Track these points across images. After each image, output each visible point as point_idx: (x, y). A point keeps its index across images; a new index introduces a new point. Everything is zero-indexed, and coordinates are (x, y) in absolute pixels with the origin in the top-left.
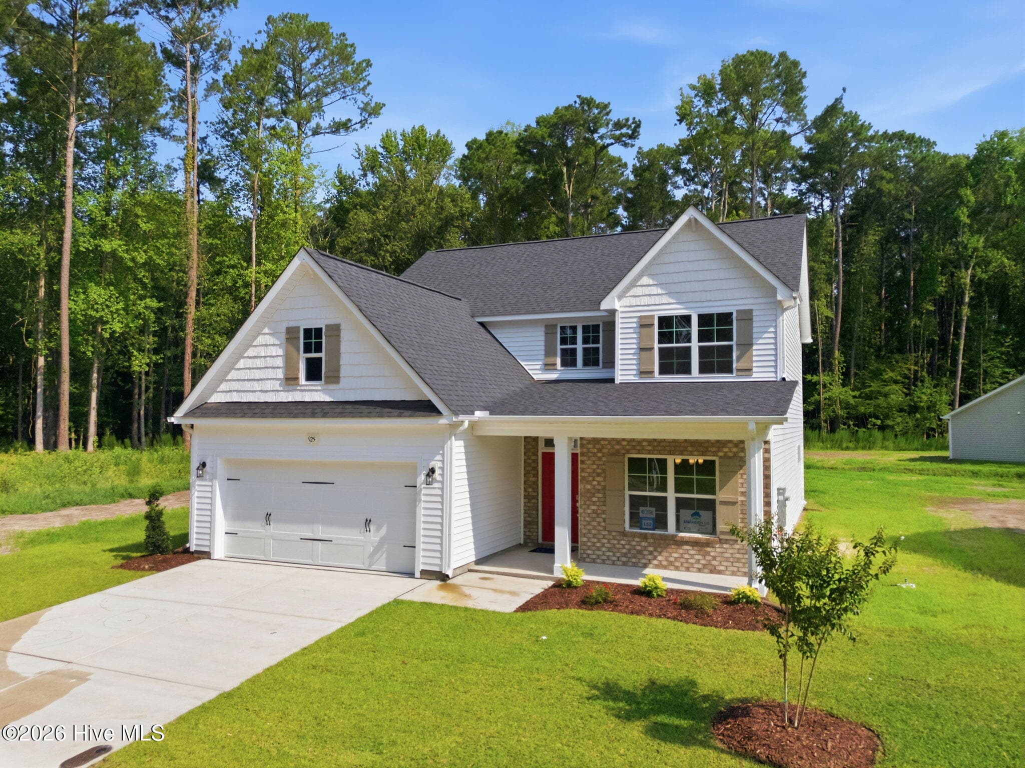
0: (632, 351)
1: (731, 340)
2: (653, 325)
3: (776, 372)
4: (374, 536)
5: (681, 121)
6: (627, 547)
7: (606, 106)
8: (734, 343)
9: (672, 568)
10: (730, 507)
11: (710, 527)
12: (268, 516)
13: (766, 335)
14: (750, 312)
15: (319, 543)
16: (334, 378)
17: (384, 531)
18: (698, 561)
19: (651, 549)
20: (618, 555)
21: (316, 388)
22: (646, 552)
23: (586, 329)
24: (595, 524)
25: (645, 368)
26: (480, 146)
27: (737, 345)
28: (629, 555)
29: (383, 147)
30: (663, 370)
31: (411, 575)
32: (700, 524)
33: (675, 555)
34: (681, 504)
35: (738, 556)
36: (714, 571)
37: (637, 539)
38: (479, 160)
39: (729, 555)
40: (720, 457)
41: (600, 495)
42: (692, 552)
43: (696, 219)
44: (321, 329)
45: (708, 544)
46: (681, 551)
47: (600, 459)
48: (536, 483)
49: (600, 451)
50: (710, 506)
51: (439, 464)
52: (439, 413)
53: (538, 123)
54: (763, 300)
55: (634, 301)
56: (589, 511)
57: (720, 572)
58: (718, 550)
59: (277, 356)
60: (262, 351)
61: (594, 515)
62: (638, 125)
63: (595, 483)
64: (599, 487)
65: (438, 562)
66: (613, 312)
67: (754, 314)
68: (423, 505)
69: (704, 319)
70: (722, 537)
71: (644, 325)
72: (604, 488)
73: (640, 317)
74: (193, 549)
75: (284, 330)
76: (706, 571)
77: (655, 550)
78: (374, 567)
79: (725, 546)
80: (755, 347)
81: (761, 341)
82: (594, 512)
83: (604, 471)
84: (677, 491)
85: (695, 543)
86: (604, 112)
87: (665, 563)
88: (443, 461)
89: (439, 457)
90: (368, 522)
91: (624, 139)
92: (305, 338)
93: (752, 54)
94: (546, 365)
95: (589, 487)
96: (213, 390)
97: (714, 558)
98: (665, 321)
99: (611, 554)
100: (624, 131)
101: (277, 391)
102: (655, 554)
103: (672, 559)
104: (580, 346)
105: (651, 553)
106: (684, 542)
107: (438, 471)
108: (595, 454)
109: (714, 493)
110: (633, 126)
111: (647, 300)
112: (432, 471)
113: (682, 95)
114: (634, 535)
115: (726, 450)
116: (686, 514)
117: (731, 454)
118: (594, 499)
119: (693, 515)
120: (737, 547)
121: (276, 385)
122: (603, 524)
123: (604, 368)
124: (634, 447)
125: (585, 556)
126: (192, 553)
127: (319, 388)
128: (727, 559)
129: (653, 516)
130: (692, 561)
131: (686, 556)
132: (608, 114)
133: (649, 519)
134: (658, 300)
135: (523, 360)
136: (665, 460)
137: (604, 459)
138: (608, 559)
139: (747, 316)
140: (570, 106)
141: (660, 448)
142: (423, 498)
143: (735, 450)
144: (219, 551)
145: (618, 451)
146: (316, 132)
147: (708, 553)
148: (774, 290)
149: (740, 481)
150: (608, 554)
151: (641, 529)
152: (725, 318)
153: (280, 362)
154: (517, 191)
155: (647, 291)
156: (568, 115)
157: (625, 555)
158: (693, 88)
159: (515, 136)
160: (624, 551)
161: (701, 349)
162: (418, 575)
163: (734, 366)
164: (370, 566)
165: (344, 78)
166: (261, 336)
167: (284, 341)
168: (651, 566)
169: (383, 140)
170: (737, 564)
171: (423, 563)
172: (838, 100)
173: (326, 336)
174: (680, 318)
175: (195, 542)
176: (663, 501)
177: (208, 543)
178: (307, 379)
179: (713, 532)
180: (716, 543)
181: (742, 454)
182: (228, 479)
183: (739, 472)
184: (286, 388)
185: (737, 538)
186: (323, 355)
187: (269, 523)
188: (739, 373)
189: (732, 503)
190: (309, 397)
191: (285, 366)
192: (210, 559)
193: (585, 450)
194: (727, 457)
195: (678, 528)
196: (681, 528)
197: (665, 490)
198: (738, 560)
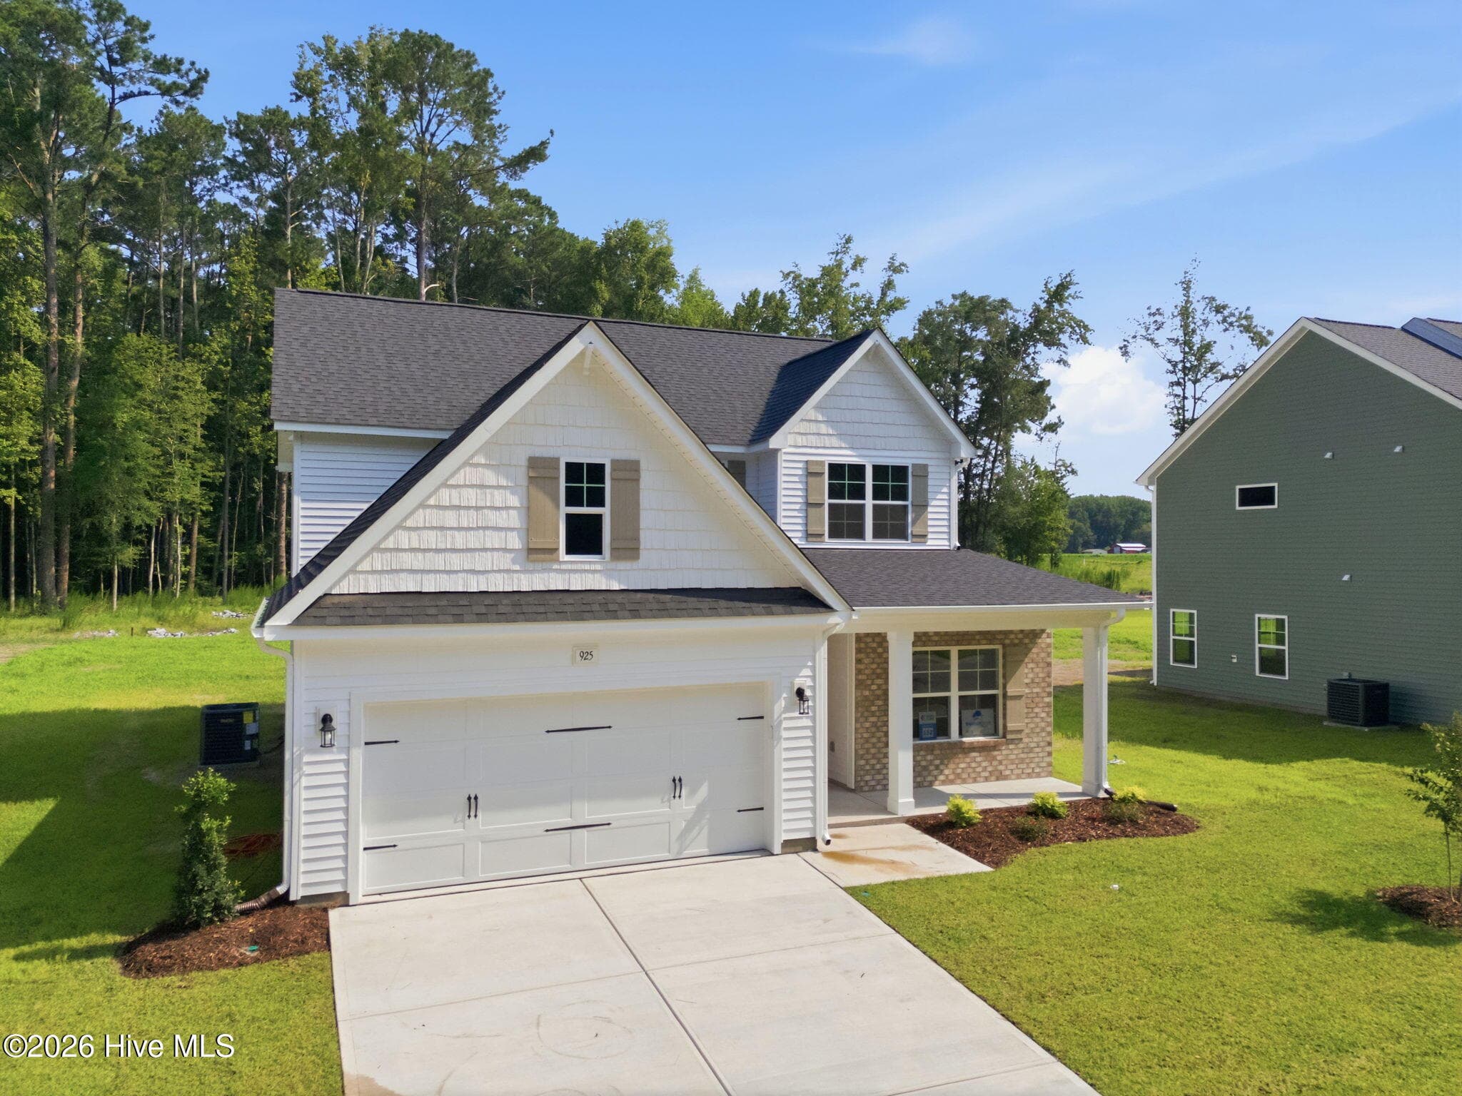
0: (798, 507)
1: (906, 499)
2: (823, 474)
3: (949, 540)
4: (687, 805)
8: (909, 503)
9: (959, 781)
10: (1017, 702)
11: (991, 727)
12: (472, 801)
13: (940, 496)
14: (925, 466)
15: (584, 830)
16: (629, 549)
17: (703, 792)
18: (985, 769)
19: (937, 762)
21: (593, 567)
22: (932, 768)
24: (874, 740)
25: (812, 530)
27: (912, 505)
30: (835, 532)
31: (765, 851)
32: (983, 726)
33: (962, 765)
34: (963, 704)
35: (1022, 756)
36: (1001, 777)
39: (1014, 757)
40: (1004, 646)
41: (880, 703)
42: (979, 759)
44: (602, 466)
45: (995, 747)
46: (968, 760)
50: (990, 702)
52: (827, 608)
54: (935, 455)
55: (800, 440)
56: (867, 725)
57: (1006, 778)
58: (1005, 752)
59: (507, 508)
60: (471, 497)
62: (204, 77)
63: (874, 687)
64: (879, 692)
66: (776, 451)
67: (930, 469)
68: (785, 744)
69: (879, 471)
70: (1008, 737)
71: (811, 473)
72: (886, 693)
73: (807, 462)
74: (297, 894)
75: (524, 462)
76: (993, 778)
77: (942, 763)
78: (687, 853)
79: (1011, 747)
80: (930, 509)
81: (934, 503)
82: (873, 725)
84: (960, 689)
85: (983, 748)
86: (140, 35)
87: (951, 777)
89: (807, 672)
90: (677, 782)
92: (569, 479)
95: (867, 693)
98: (836, 470)
100: (175, 78)
101: (508, 571)
102: (942, 767)
103: (959, 771)
105: (937, 767)
106: (973, 748)
108: (874, 650)
109: (996, 687)
110: (193, 76)
111: (813, 440)
112: (800, 693)
113: (297, 56)
115: (1012, 636)
116: (969, 714)
117: (1017, 641)
118: (873, 708)
119: (975, 715)
120: (1021, 746)
124: (919, 638)
125: (862, 784)
126: (294, 903)
127: (598, 567)
128: (1012, 762)
129: (934, 721)
130: (979, 769)
131: (973, 765)
133: (929, 725)
134: (828, 441)
136: (949, 651)
139: (922, 472)
142: (785, 734)
143: (1020, 636)
144: (358, 890)
147: (994, 758)
148: (955, 447)
149: (1026, 671)
151: (922, 739)
152: (901, 472)
153: (514, 519)
155: (813, 428)
158: (315, 49)
161: (875, 506)
162: (777, 848)
163: (910, 530)
164: (680, 852)
166: (468, 469)
167: (523, 481)
168: (937, 783)
170: (1021, 766)
171: (787, 831)
172: (544, 144)
173: (612, 479)
174: (852, 467)
175: (303, 879)
176: (945, 702)
177: (339, 876)
178: (571, 550)
179: (995, 733)
180: (1002, 744)
181: (1027, 641)
182: (367, 744)
183: (1026, 660)
184: (531, 566)
185: (1022, 736)
186: (605, 511)
187: (472, 814)
188: (915, 540)
189: (1019, 697)
190: (577, 583)
191: (525, 526)
192: (347, 905)
193: (862, 645)
194: (1012, 645)
195: (961, 736)
196: (966, 730)
197: (949, 689)
198: (1022, 761)
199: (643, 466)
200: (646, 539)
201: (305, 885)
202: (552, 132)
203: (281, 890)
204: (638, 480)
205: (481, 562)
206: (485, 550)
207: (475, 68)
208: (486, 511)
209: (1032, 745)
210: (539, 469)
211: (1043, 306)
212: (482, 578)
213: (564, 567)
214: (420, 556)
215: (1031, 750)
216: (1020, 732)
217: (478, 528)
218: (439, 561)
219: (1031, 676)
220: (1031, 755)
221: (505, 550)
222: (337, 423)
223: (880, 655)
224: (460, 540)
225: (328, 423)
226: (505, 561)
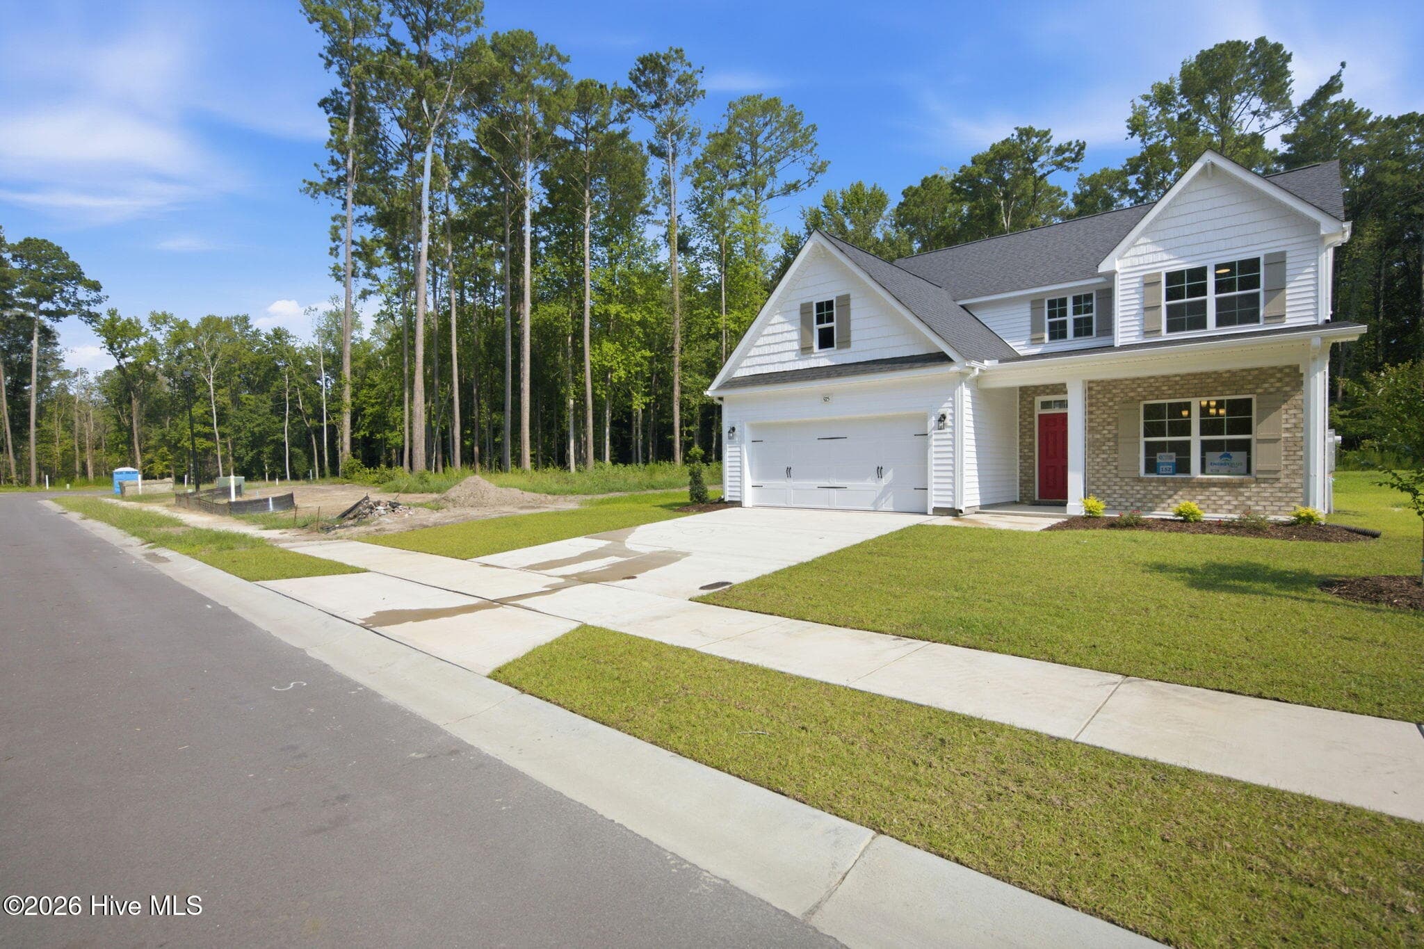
0: (1135, 312)
1: (1258, 287)
2: (1159, 282)
3: (1317, 315)
5: (1132, 134)
6: (1142, 492)
7: (1046, 133)
8: (1261, 290)
10: (1272, 445)
11: (1244, 469)
12: (789, 469)
13: (1302, 277)
14: (1283, 254)
15: (835, 490)
16: (846, 343)
18: (1228, 503)
19: (1171, 492)
20: (1132, 500)
21: (830, 354)
22: (1164, 497)
23: (1077, 300)
24: (1105, 471)
25: (1150, 328)
26: (916, 192)
27: (1265, 291)
28: (1145, 500)
29: (825, 207)
30: (1172, 327)
31: (924, 512)
32: (1229, 465)
33: (1200, 498)
34: (1206, 447)
35: (1280, 494)
36: (1249, 511)
37: (1154, 484)
38: (915, 205)
39: (1268, 495)
40: (1258, 394)
41: (1111, 444)
42: (1221, 494)
43: (1213, 164)
44: (832, 301)
45: (1241, 484)
46: (1207, 493)
47: (1111, 407)
48: (1032, 444)
49: (1111, 400)
50: (1246, 446)
51: (950, 411)
52: (950, 361)
53: (974, 162)
55: (1136, 261)
56: (1098, 460)
57: (1256, 512)
58: (1255, 490)
61: (1105, 464)
62: (1083, 147)
63: (1105, 432)
64: (1110, 436)
65: (950, 499)
66: (1111, 276)
67: (1288, 255)
68: (934, 449)
69: (1224, 269)
70: (1259, 476)
71: (1149, 283)
72: (1116, 436)
73: (1143, 276)
74: (727, 499)
75: (796, 308)
76: (1238, 511)
79: (1263, 485)
80: (1288, 291)
81: (1294, 284)
82: (1104, 460)
83: (1116, 419)
84: (1202, 433)
86: (1045, 139)
88: (953, 408)
89: (949, 404)
90: (880, 469)
91: (1066, 164)
92: (818, 311)
93: (1222, 46)
94: (1032, 340)
95: (1098, 436)
96: (737, 366)
97: (1249, 498)
98: (1173, 278)
99: (1123, 500)
100: (1067, 155)
101: (794, 361)
104: (1070, 318)
107: (949, 417)
108: (1105, 404)
109: (1249, 432)
110: (1077, 149)
111: (1151, 258)
112: (944, 417)
113: (1134, 106)
114: (1151, 480)
115: (1266, 385)
116: (1213, 457)
117: (1272, 390)
118: (1104, 448)
119: (1221, 457)
120: (1278, 484)
121: (792, 356)
122: (1115, 471)
123: (1097, 336)
124: (1151, 393)
126: (727, 502)
127: (833, 353)
128: (1266, 499)
129: (1174, 461)
130: (1220, 502)
132: (1048, 141)
133: (1168, 464)
135: (1007, 338)
136: (1190, 403)
137: (1116, 407)
138: (1120, 505)
139: (1278, 259)
140: (1007, 140)
141: (1182, 391)
142: (934, 443)
143: (1278, 385)
144: (748, 502)
145: (1132, 398)
146: (770, 196)
147: (1242, 494)
148: (1316, 225)
149: (1285, 416)
150: (1120, 500)
151: (1157, 474)
152: (1250, 265)
153: (795, 336)
154: (953, 229)
156: (1005, 149)
157: (1139, 500)
158: (1146, 98)
159: (949, 179)
160: (1139, 496)
161: (1218, 300)
162: (930, 511)
163: (1262, 313)
165: (794, 144)
167: (799, 316)
169: (824, 200)
170: (1278, 504)
171: (936, 502)
172: (1335, 78)
173: (837, 307)
174: (1191, 271)
175: (729, 493)
176: (1186, 446)
178: (820, 347)
179: (1246, 473)
180: (1251, 483)
181: (1288, 389)
182: (753, 442)
183: (1283, 407)
184: (803, 357)
185: (1281, 476)
186: (834, 324)
187: (788, 476)
188: (1268, 321)
189: (1270, 441)
190: (822, 363)
191: (799, 338)
192: (741, 506)
193: (1094, 401)
194: (1267, 392)
195: (1203, 471)
196: (1207, 470)
197: (1189, 434)
198: (1280, 499)
199: (851, 296)
200: (854, 336)
204: (849, 305)
205: (786, 357)
206: (786, 352)
208: (783, 334)
209: (1295, 485)
210: (805, 310)
212: (785, 365)
213: (818, 355)
215: (1293, 490)
216: (1276, 472)
217: (782, 342)
219: (1293, 421)
220: (1292, 495)
221: (793, 350)
224: (775, 349)
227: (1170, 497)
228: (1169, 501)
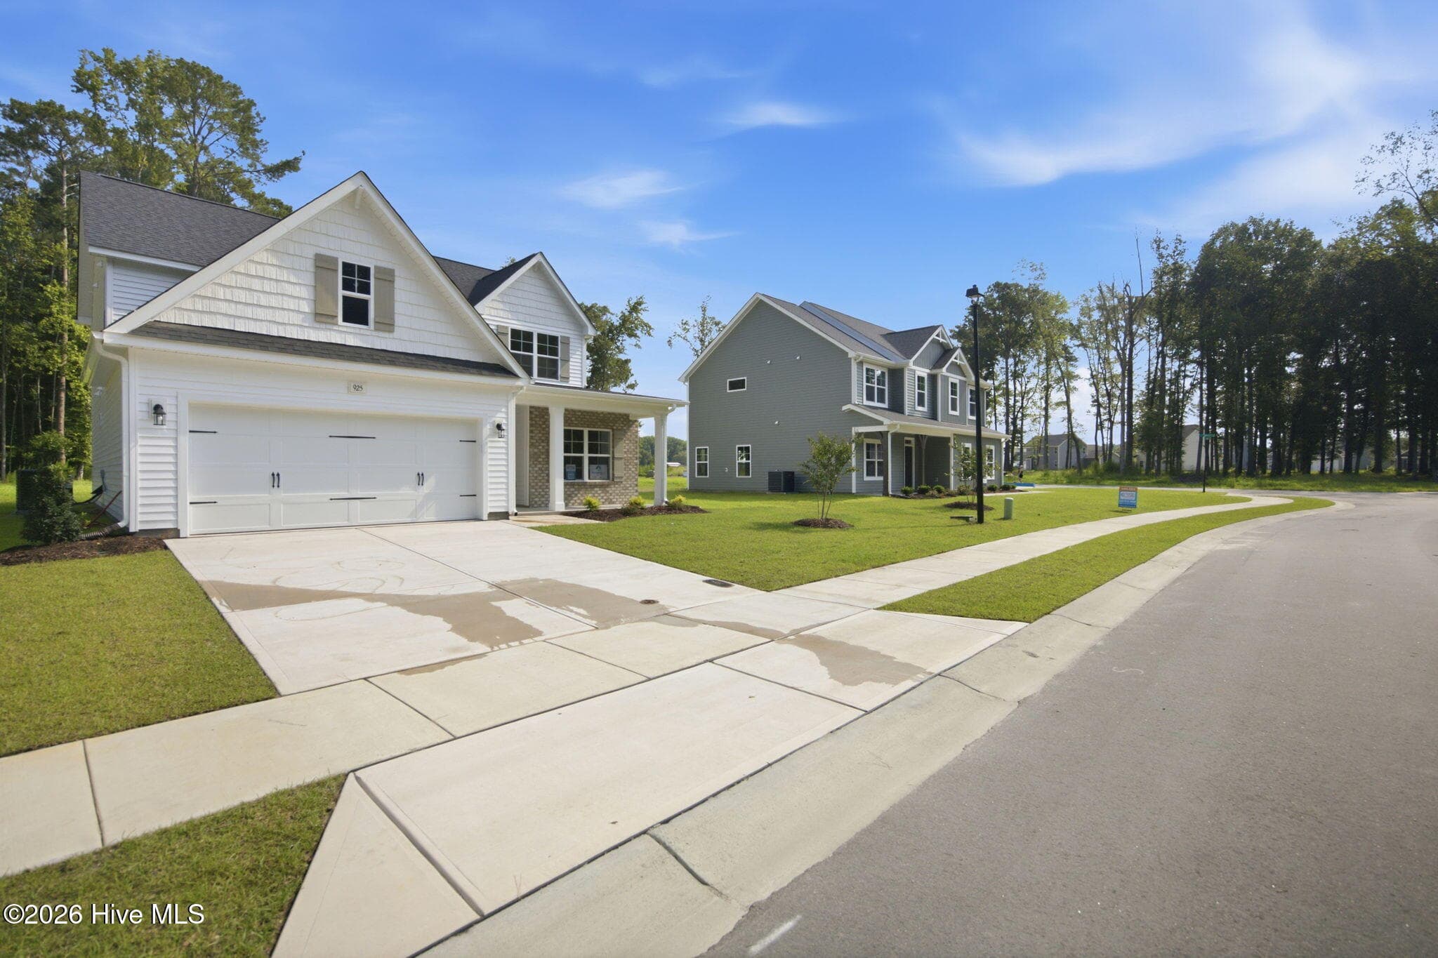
1: (557, 355)
2: (507, 334)
3: (583, 381)
4: (427, 490)
8: (559, 358)
10: (620, 461)
11: (606, 476)
12: (276, 477)
13: (576, 356)
14: (568, 339)
15: (357, 501)
16: (387, 325)
18: (603, 497)
19: (576, 492)
21: (362, 332)
22: (573, 495)
24: (540, 478)
27: (561, 359)
32: (601, 473)
33: (591, 495)
34: (590, 459)
35: (621, 491)
36: (611, 502)
37: (568, 486)
39: (617, 491)
40: (613, 430)
41: (543, 457)
42: (600, 492)
44: (368, 269)
45: (608, 486)
46: (594, 492)
50: (607, 461)
52: (515, 376)
54: (576, 333)
56: (537, 469)
57: (614, 503)
58: (613, 488)
61: (540, 472)
64: (544, 451)
65: (505, 504)
67: (571, 340)
68: (489, 456)
69: (542, 338)
70: (614, 480)
71: (501, 332)
73: (497, 326)
74: (135, 528)
75: (312, 256)
76: (607, 502)
77: (579, 493)
79: (615, 485)
80: (570, 363)
81: (571, 359)
82: (540, 469)
84: (590, 452)
85: (601, 486)
89: (503, 414)
90: (421, 476)
92: (345, 273)
95: (536, 450)
98: (515, 333)
101: (301, 326)
102: (579, 495)
106: (595, 486)
107: (503, 427)
108: (541, 426)
109: (609, 453)
111: (501, 313)
112: (498, 426)
115: (617, 425)
116: (594, 467)
117: (620, 428)
118: (540, 460)
119: (597, 468)
120: (622, 485)
125: (533, 503)
126: (132, 533)
127: (366, 333)
129: (575, 470)
130: (599, 497)
131: (596, 495)
133: (572, 472)
134: (510, 315)
136: (584, 431)
139: (566, 341)
142: (489, 450)
143: (622, 425)
149: (624, 444)
151: (568, 479)
152: (554, 340)
153: (305, 292)
155: (500, 305)
158: (96, 57)
161: (539, 357)
162: (485, 517)
163: (559, 373)
167: (312, 268)
170: (621, 497)
171: (490, 507)
173: (375, 278)
174: (525, 332)
175: (140, 518)
176: (581, 459)
177: (172, 517)
178: (345, 320)
179: (608, 478)
180: (611, 484)
181: (625, 428)
182: (190, 431)
183: (624, 438)
184: (317, 325)
185: (623, 480)
186: (371, 298)
187: (276, 485)
188: (562, 379)
189: (621, 458)
190: (351, 341)
191: (312, 298)
192: (179, 538)
194: (617, 429)
195: (589, 478)
196: (592, 475)
197: (582, 452)
198: (622, 494)
199: (397, 273)
200: (398, 320)
201: (142, 522)
202: (303, 152)
203: (121, 524)
204: (392, 282)
205: (280, 316)
206: (283, 309)
207: (241, 98)
208: (283, 284)
209: (628, 485)
210: (323, 264)
211: (627, 314)
212: (280, 328)
213: (340, 329)
214: (233, 306)
215: (627, 489)
216: (621, 477)
217: (278, 294)
218: (249, 312)
219: (627, 447)
220: (627, 491)
221: (298, 312)
222: (146, 255)
223: (544, 429)
224: (264, 300)
225: (138, 254)
226: (297, 319)
227: (576, 495)
228: (575, 498)
